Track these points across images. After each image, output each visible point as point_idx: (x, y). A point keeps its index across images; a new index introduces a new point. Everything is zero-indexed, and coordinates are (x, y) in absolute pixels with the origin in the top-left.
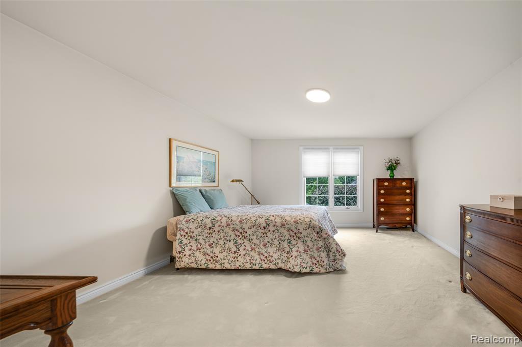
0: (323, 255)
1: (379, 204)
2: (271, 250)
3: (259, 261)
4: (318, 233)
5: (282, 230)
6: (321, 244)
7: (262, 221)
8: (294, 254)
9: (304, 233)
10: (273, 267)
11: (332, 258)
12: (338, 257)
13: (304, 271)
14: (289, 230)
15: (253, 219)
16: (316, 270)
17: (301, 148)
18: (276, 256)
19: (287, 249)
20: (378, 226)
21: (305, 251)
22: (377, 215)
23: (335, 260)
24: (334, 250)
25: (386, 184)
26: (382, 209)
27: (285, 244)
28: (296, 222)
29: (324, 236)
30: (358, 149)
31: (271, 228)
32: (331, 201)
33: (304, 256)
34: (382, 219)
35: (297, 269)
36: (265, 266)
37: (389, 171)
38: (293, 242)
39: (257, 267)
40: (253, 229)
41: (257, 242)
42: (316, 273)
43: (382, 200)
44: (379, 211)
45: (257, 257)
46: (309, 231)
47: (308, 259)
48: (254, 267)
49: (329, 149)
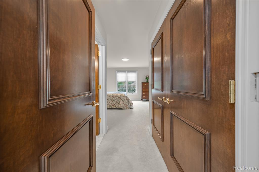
0: (128, 104)
1: (143, 92)
2: (114, 103)
3: (111, 106)
4: (126, 98)
5: (117, 97)
6: (127, 101)
7: (112, 95)
8: (120, 104)
9: (123, 98)
10: (115, 107)
11: (130, 105)
12: (131, 105)
13: (123, 108)
14: (119, 97)
15: (109, 95)
16: (126, 108)
17: (116, 71)
18: (115, 104)
19: (118, 102)
20: (143, 99)
21: (123, 103)
22: (142, 95)
23: (130, 106)
24: (130, 103)
25: (145, 84)
26: (144, 93)
27: (118, 101)
28: (120, 95)
29: (128, 99)
30: (136, 71)
31: (114, 97)
32: (127, 90)
33: (123, 104)
34: (144, 97)
35: (121, 108)
36: (113, 107)
37: (146, 80)
38: (120, 101)
39: (111, 107)
40: (110, 97)
41: (111, 101)
42: (126, 109)
43: (144, 90)
44: (143, 94)
45: (111, 105)
46: (124, 97)
47: (124, 105)
48: (110, 108)
49: (126, 71)
